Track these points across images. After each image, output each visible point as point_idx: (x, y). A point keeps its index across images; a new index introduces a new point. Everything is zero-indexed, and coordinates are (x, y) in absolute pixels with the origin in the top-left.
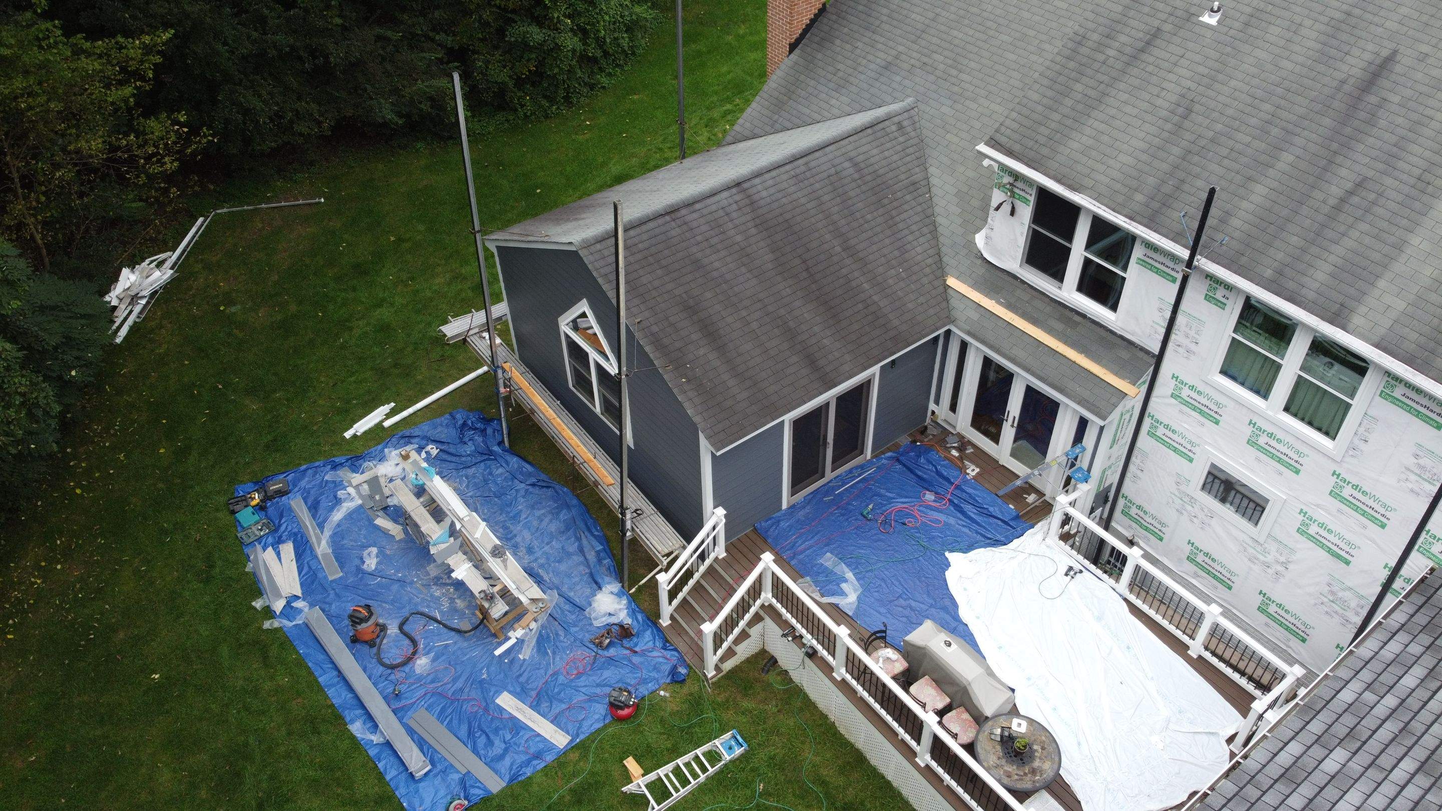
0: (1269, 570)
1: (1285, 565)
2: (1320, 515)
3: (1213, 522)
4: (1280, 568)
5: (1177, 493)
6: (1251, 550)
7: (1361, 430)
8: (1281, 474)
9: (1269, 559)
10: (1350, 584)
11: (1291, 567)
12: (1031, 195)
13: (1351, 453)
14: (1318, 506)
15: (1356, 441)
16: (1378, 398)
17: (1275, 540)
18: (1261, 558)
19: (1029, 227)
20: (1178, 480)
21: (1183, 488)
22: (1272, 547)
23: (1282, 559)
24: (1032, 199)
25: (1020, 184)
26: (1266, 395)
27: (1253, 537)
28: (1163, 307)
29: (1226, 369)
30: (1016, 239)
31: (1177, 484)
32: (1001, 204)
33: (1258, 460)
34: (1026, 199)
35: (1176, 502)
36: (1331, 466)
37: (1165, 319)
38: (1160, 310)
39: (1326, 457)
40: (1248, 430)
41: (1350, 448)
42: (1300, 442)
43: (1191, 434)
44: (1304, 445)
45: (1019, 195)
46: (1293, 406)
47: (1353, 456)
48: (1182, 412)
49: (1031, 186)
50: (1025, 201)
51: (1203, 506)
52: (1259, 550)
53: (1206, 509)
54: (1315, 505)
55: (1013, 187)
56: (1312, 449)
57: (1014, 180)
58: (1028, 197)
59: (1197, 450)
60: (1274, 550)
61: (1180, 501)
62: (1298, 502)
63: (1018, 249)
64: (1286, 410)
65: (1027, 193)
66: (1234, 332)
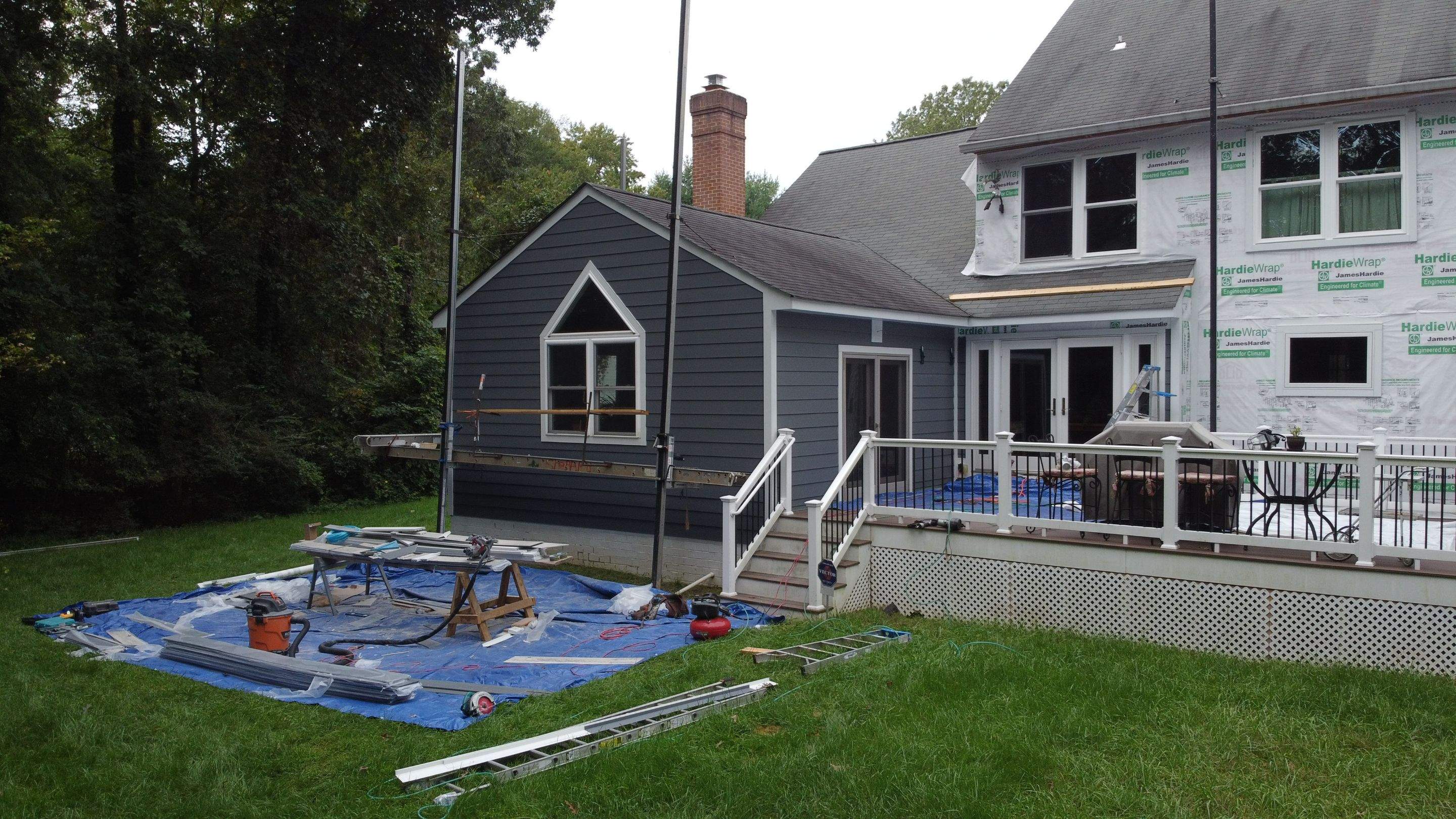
0: (1401, 426)
1: (1414, 406)
2: (1422, 319)
3: (1319, 413)
4: (1410, 414)
5: (1266, 406)
6: (1371, 416)
7: (1422, 192)
8: (1366, 300)
9: (1395, 409)
11: (1421, 403)
12: (1017, 183)
13: (1422, 225)
14: (1417, 307)
15: (1422, 209)
16: (1422, 153)
17: (1393, 381)
18: (1386, 415)
19: (1023, 215)
20: (1262, 388)
21: (1271, 394)
22: (1392, 394)
23: (1409, 399)
24: (1020, 187)
25: (1003, 181)
26: (1316, 230)
27: (1367, 398)
28: (1183, 205)
29: (1267, 233)
30: (1011, 237)
31: (1262, 393)
32: (987, 208)
33: (1336, 300)
34: (1013, 190)
35: (1268, 418)
36: (1411, 252)
37: (1189, 216)
38: (1182, 210)
39: (1402, 247)
40: (1314, 276)
41: (1418, 222)
42: (1370, 249)
43: (1257, 322)
44: (1376, 249)
45: (1005, 191)
46: (1347, 222)
47: (1426, 227)
48: (1238, 305)
49: (1015, 174)
50: (1013, 192)
51: (1298, 399)
52: (1379, 408)
53: (1304, 402)
54: (1414, 309)
55: (997, 187)
56: (1385, 248)
57: (996, 180)
58: (1015, 187)
59: (1270, 337)
60: (1394, 395)
61: (1272, 413)
62: (1396, 317)
63: (1016, 245)
64: (1342, 230)
65: (1012, 184)
66: (1262, 183)
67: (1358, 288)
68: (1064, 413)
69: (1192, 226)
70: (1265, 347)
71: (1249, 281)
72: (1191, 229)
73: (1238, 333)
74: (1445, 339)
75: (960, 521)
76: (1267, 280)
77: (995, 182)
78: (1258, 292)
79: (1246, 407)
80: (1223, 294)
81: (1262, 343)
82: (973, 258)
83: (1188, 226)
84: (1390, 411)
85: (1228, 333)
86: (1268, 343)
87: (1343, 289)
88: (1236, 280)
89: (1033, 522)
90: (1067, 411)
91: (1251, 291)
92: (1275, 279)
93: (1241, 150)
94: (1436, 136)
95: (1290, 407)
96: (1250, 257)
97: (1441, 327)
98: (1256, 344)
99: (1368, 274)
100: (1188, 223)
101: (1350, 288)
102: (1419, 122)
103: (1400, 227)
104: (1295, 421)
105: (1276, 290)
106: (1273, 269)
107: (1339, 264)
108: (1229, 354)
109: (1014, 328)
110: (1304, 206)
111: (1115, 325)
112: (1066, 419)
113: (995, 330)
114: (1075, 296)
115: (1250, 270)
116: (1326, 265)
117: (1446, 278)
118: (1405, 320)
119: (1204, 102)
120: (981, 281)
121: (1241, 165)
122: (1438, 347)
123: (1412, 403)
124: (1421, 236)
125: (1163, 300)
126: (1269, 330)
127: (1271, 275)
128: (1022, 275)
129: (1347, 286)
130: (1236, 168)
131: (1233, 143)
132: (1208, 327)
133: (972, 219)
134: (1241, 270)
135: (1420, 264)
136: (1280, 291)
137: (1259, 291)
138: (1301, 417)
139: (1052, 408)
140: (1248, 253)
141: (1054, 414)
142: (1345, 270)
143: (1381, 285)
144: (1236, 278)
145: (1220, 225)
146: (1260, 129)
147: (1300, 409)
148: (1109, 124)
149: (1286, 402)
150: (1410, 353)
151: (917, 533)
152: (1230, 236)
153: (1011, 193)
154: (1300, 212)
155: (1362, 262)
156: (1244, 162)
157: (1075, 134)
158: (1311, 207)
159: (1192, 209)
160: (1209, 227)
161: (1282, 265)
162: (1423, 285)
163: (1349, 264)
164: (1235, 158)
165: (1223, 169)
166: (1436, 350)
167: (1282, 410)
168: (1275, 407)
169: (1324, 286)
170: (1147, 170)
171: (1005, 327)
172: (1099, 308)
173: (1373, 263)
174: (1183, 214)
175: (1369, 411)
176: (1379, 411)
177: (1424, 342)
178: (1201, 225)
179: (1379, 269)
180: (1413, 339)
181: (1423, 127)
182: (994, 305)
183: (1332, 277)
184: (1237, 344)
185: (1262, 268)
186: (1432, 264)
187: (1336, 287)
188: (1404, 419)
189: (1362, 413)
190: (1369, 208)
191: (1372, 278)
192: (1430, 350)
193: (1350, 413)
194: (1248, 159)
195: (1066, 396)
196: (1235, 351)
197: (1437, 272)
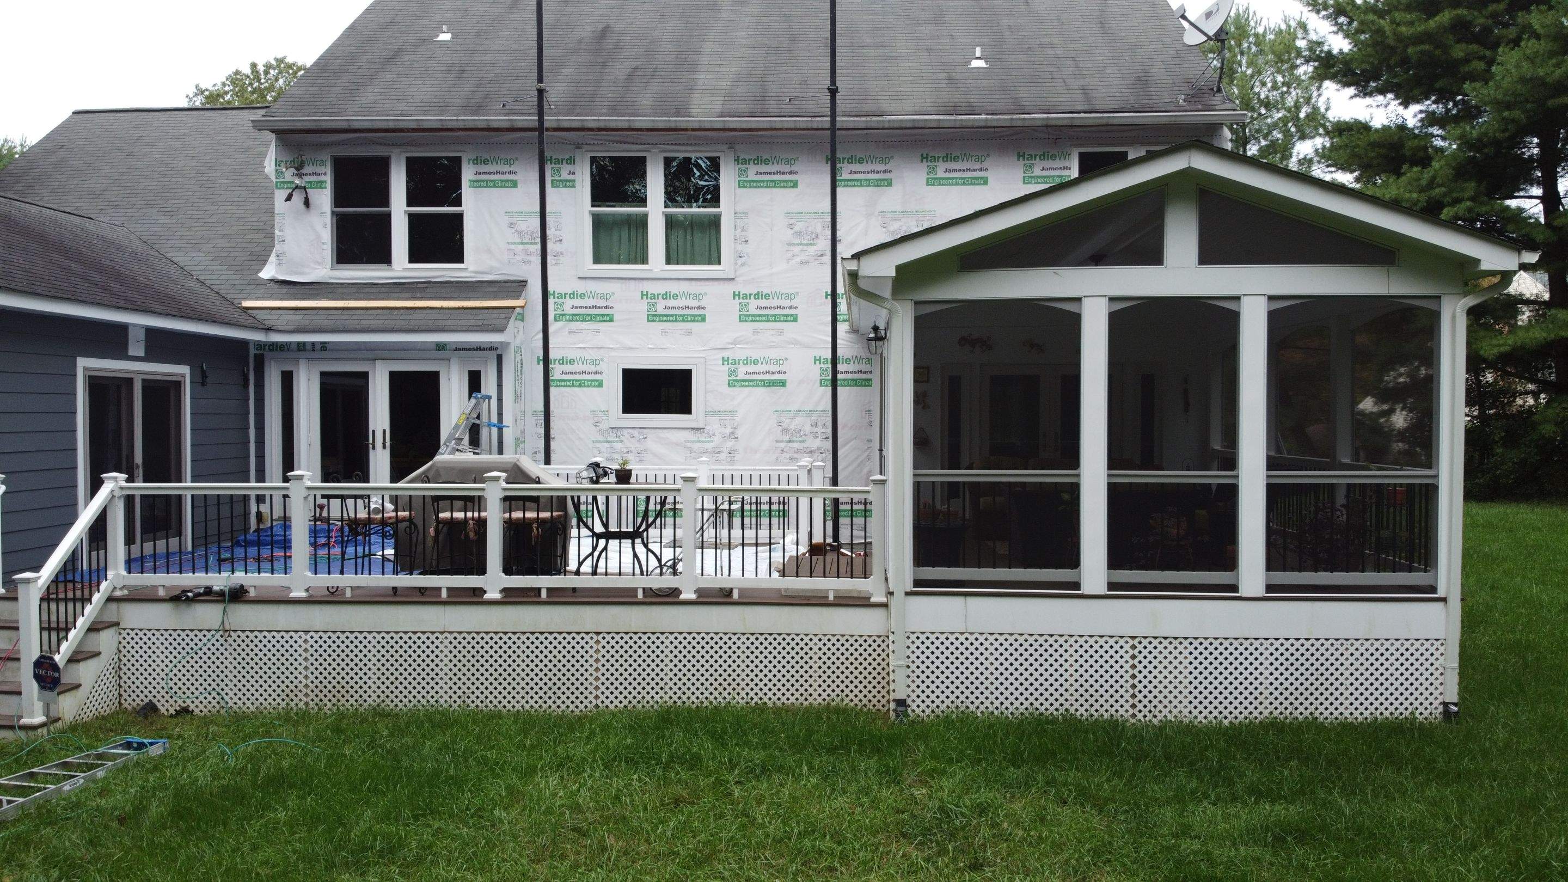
0: (723, 456)
1: (733, 436)
2: (739, 353)
3: (650, 444)
4: (730, 444)
5: (601, 438)
6: (696, 446)
7: (739, 230)
8: (690, 333)
9: (717, 440)
10: (794, 407)
11: (739, 433)
12: (325, 174)
13: (740, 262)
14: (735, 342)
15: (739, 247)
16: (739, 191)
17: (715, 413)
18: (709, 446)
19: (333, 213)
20: (596, 419)
21: (605, 425)
22: (714, 425)
23: (728, 430)
24: (328, 179)
25: (307, 170)
26: (644, 260)
27: (693, 429)
28: (514, 220)
29: (597, 259)
30: (318, 237)
31: (596, 424)
32: (289, 198)
33: (664, 332)
34: (321, 182)
35: (603, 450)
36: (729, 288)
37: (520, 233)
38: (511, 225)
39: (722, 282)
40: (643, 306)
41: (736, 260)
42: (694, 283)
43: (590, 351)
44: (699, 283)
45: (310, 182)
46: (673, 256)
47: (742, 265)
48: (572, 332)
49: (323, 163)
50: (320, 185)
51: (631, 431)
52: (703, 439)
53: (635, 433)
54: (732, 344)
55: (300, 176)
56: (707, 283)
57: (299, 168)
58: (322, 178)
59: (602, 367)
60: (717, 426)
61: (607, 445)
62: (716, 351)
63: (325, 247)
64: (669, 261)
65: (319, 174)
66: (593, 206)
67: (683, 321)
68: (384, 447)
69: (522, 244)
70: (598, 377)
71: (581, 307)
72: (521, 247)
73: (571, 362)
74: (759, 373)
75: (242, 586)
76: (599, 308)
77: (297, 169)
78: (591, 320)
79: (580, 439)
80: (556, 320)
81: (596, 373)
82: (273, 258)
83: (518, 244)
84: (712, 442)
85: (562, 361)
86: (601, 373)
87: (669, 321)
88: (568, 306)
89: (335, 580)
90: (388, 444)
91: (583, 318)
92: (606, 307)
93: (570, 168)
94: (752, 176)
95: (622, 438)
96: (583, 282)
97: (755, 362)
98: (589, 373)
99: (692, 308)
100: (519, 240)
101: (676, 321)
102: (737, 160)
103: (719, 264)
104: (628, 452)
105: (608, 318)
106: (605, 297)
107: (666, 296)
108: (563, 383)
109: (324, 346)
110: (633, 233)
111: (441, 347)
112: (387, 452)
113: (301, 347)
114: (396, 312)
115: (582, 296)
116: (654, 296)
117: (760, 315)
118: (725, 354)
119: (532, 111)
120: (283, 286)
121: (570, 184)
122: (753, 380)
123: (732, 433)
124: (738, 273)
125: (494, 322)
126: (602, 360)
127: (602, 303)
128: (332, 284)
129: (674, 318)
130: (565, 186)
131: (562, 160)
132: (540, 354)
133: (271, 211)
134: (573, 295)
135: (737, 301)
136: (611, 320)
137: (592, 318)
138: (633, 449)
139: (371, 441)
140: (580, 278)
141: (374, 448)
142: (672, 303)
143: (703, 319)
144: (569, 304)
145: (550, 246)
146: (590, 148)
147: (633, 440)
148: (431, 119)
149: (619, 434)
150: (729, 386)
151: (183, 606)
152: (562, 259)
153: (317, 185)
154: (630, 241)
155: (686, 295)
156: (574, 181)
157: (391, 125)
158: (640, 235)
159: (522, 226)
160: (539, 247)
161: (613, 293)
162: (740, 321)
163: (675, 297)
164: (565, 175)
165: (553, 186)
166: (751, 383)
167: (615, 442)
168: (609, 439)
169: (653, 318)
170: (473, 177)
171: (313, 344)
172: (423, 327)
173: (697, 297)
174: (513, 230)
175: (693, 442)
176: (703, 442)
177: (741, 376)
178: (531, 244)
179: (702, 304)
180: (732, 372)
181: (740, 166)
182: (298, 316)
183: (660, 309)
184: (571, 373)
185: (594, 295)
186: (748, 301)
187: (664, 318)
188: (724, 450)
189: (688, 444)
190: (692, 241)
191: (696, 312)
192: (747, 384)
193: (677, 444)
194: (577, 177)
195: (387, 426)
196: (569, 381)
197: (752, 310)
